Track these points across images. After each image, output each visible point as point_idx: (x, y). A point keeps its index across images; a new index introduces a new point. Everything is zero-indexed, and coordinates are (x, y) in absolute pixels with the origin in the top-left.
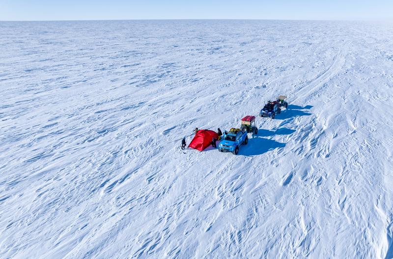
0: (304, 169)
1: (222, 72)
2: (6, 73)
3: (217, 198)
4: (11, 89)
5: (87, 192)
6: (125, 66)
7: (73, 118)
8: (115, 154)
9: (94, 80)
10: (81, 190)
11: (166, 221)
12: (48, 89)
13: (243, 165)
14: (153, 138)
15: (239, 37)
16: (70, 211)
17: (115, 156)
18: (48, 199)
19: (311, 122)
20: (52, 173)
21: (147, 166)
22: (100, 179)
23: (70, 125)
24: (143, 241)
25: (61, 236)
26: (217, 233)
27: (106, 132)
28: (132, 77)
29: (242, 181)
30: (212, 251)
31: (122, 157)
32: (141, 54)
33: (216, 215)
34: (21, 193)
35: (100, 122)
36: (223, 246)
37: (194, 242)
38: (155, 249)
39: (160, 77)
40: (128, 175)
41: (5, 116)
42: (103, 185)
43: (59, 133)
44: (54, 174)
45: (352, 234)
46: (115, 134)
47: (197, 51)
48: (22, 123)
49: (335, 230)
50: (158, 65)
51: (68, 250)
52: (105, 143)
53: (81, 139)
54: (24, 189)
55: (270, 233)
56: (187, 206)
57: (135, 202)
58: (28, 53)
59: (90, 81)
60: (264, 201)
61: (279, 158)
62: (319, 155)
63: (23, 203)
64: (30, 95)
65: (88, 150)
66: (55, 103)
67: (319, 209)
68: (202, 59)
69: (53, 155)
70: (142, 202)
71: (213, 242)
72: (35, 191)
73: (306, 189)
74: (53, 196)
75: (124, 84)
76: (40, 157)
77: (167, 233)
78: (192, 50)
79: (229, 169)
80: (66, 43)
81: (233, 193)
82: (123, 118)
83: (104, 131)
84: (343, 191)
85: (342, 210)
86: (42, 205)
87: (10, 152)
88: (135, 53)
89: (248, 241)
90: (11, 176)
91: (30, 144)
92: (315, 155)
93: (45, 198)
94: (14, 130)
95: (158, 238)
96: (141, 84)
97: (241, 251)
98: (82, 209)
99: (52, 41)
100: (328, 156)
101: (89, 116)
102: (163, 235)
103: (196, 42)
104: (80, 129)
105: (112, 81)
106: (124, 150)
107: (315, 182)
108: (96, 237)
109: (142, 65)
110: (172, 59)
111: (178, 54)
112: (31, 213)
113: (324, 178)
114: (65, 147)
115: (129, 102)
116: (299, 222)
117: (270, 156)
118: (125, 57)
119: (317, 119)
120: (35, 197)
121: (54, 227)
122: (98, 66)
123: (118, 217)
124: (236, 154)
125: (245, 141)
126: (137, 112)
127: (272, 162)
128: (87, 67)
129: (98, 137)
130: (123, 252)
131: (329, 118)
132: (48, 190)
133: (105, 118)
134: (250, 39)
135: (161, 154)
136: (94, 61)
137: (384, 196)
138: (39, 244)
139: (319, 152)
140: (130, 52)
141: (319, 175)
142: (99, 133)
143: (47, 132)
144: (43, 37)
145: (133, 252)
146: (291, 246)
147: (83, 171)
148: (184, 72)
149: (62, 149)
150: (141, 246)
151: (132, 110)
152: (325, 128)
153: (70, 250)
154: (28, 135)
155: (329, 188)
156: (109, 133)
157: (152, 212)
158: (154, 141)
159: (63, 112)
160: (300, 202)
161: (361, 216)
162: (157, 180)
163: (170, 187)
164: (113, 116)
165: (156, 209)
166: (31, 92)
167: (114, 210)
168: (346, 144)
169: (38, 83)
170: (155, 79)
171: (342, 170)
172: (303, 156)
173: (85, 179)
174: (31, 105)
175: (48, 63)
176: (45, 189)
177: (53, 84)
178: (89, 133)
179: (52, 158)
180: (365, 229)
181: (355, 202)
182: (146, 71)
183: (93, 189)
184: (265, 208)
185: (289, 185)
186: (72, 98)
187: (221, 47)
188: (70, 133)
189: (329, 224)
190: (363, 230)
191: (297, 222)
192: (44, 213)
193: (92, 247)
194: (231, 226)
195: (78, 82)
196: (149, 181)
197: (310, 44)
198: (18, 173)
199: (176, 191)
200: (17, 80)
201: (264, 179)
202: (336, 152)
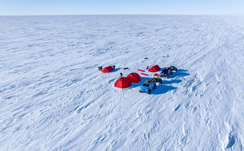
0: (187, 103)
1: (143, 47)
2: (17, 47)
3: (138, 116)
4: (21, 57)
5: (67, 113)
6: (86, 44)
7: (57, 73)
8: (82, 93)
9: (68, 52)
10: (64, 111)
11: (110, 127)
12: (42, 56)
13: (152, 100)
14: (102, 85)
15: (155, 26)
16: (59, 122)
17: (82, 94)
18: (46, 115)
19: (194, 77)
20: (47, 102)
21: (99, 100)
22: (74, 106)
23: (56, 77)
24: (98, 137)
25: (54, 134)
26: (137, 134)
27: (76, 81)
28: (90, 50)
29: (152, 108)
30: (134, 142)
31: (85, 95)
32: (95, 36)
33: (137, 125)
34: (32, 112)
35: (73, 76)
36: (140, 140)
37: (124, 138)
38: (104, 141)
39: (107, 50)
40: (89, 104)
41: (19, 72)
42: (75, 109)
43: (50, 81)
44: (49, 103)
45: (210, 136)
46: (81, 82)
47: (129, 34)
48: (29, 75)
49: (201, 134)
50: (105, 43)
51: (59, 140)
52: (76, 87)
53: (62, 85)
54: (33, 110)
55: (166, 134)
56: (121, 120)
57: (93, 118)
58: (28, 35)
59: (66, 52)
60: (163, 118)
61: (173, 96)
62: (196, 95)
63: (33, 117)
64: (32, 60)
65: (66, 91)
66: (46, 65)
67: (193, 123)
68: (131, 39)
69: (47, 93)
70: (97, 118)
71: (134, 138)
72: (39, 112)
73: (187, 113)
74: (49, 114)
75: (86, 54)
76: (40, 94)
77: (110, 133)
78: (126, 34)
79: (145, 102)
80: (50, 29)
81: (146, 114)
82: (85, 74)
83: (75, 80)
84: (208, 114)
85: (206, 124)
86: (43, 119)
87: (24, 91)
88: (92, 36)
89: (153, 138)
90: (26, 103)
91: (34, 87)
92: (194, 95)
93: (45, 115)
94: (25, 79)
95: (105, 136)
96: (95, 54)
97: (149, 143)
98: (65, 121)
99: (42, 28)
100: (201, 96)
101: (66, 72)
102: (108, 134)
103: (128, 29)
104: (61, 79)
105: (79, 52)
106: (86, 91)
107: (193, 109)
108: (73, 134)
109: (96, 43)
110: (113, 40)
111: (117, 36)
112: (38, 122)
113: (198, 107)
114: (54, 89)
115: (89, 65)
116: (181, 130)
117: (168, 95)
118: (86, 38)
119: (198, 75)
120: (40, 114)
121: (50, 129)
122: (70, 43)
123: (84, 125)
124: (149, 94)
125: (155, 87)
126: (93, 70)
127: (169, 99)
128: (64, 44)
129: (72, 84)
130: (87, 141)
131: (205, 75)
132: (46, 111)
133: (75, 73)
134: (161, 27)
135: (107, 93)
136: (68, 40)
137: (231, 117)
138: (43, 137)
139: (197, 94)
140: (89, 35)
141: (195, 106)
142: (73, 81)
143: (43, 81)
144: (37, 25)
145: (92, 142)
146: (176, 141)
147: (65, 101)
148: (121, 47)
149: (52, 90)
150: (97, 139)
151: (91, 69)
152: (201, 80)
153: (60, 140)
154: (33, 82)
155: (200, 113)
156: (78, 82)
157: (102, 123)
158: (103, 87)
159: (51, 70)
160: (183, 119)
161: (216, 127)
162: (105, 107)
163: (112, 111)
164: (80, 72)
165: (105, 121)
166: (32, 58)
167: (82, 121)
168: (213, 89)
169: (36, 53)
170: (104, 52)
171: (209, 103)
172: (187, 96)
173: (66, 106)
174: (33, 65)
175: (40, 42)
176: (44, 110)
177: (44, 53)
178: (67, 81)
179: (47, 95)
180: (218, 134)
181: (214, 120)
182: (98, 47)
183: (70, 111)
184: (163, 122)
185: (178, 111)
186: (56, 62)
187: (143, 32)
188: (56, 81)
189: (198, 131)
190: (216, 134)
191: (180, 130)
192: (45, 122)
193: (71, 139)
194: (145, 130)
195: (59, 52)
196: (101, 107)
197: (198, 30)
198: (29, 102)
199: (115, 112)
200: (24, 51)
201: (164, 107)
202: (206, 94)
